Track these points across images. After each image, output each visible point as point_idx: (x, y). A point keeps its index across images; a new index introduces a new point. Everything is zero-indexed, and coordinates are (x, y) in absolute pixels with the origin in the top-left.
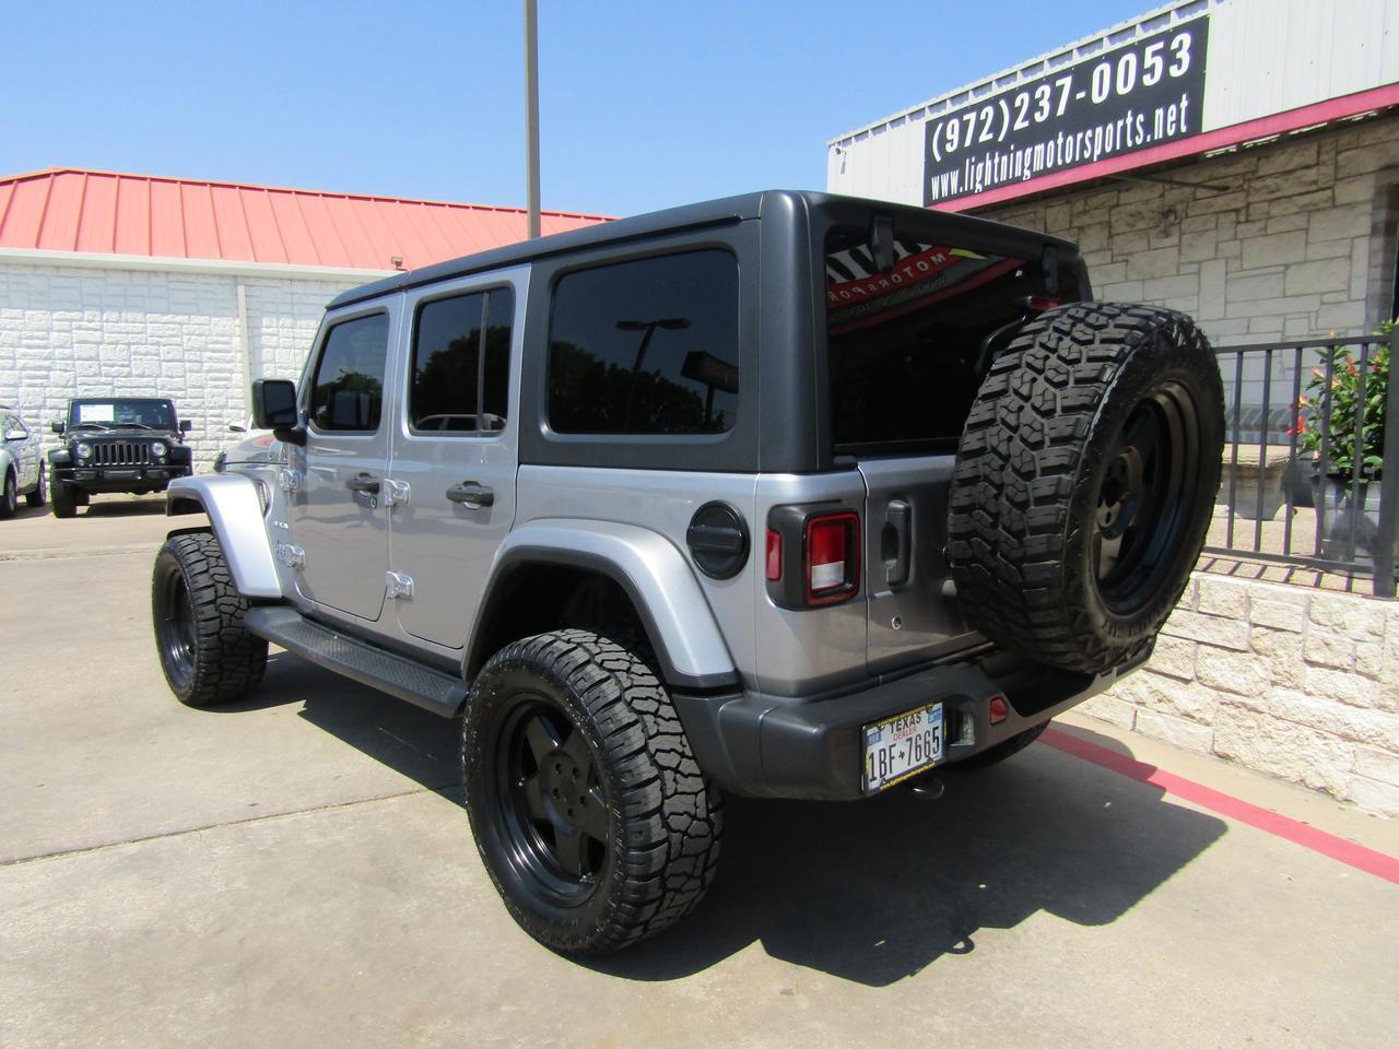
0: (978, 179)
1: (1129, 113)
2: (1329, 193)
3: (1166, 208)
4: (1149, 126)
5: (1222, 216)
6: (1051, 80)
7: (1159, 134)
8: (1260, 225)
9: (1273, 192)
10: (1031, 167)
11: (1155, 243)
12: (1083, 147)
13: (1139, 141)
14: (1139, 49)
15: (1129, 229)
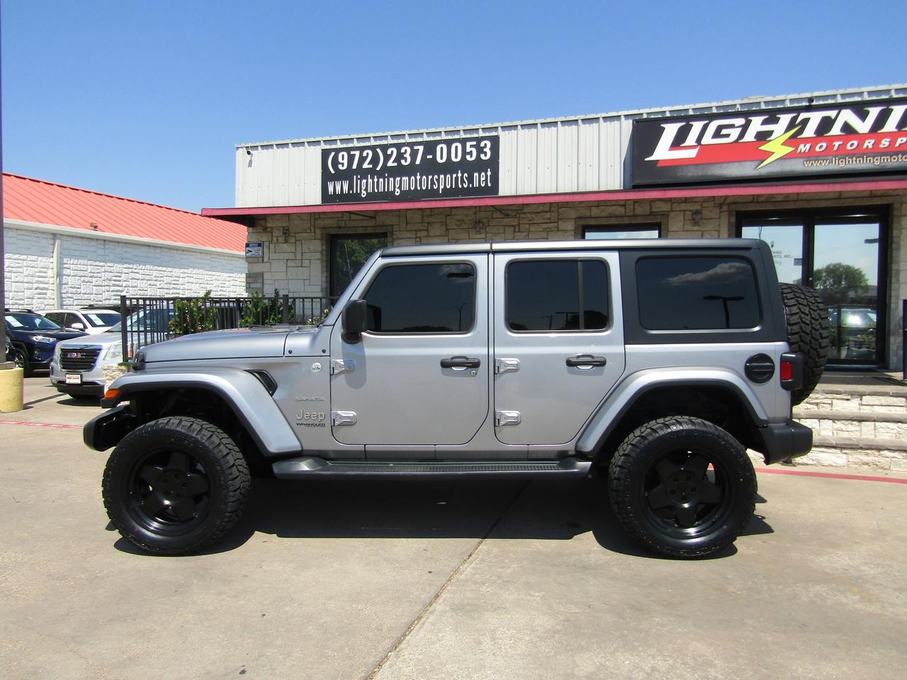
0: (364, 188)
1: (459, 172)
2: (556, 224)
3: (477, 220)
4: (471, 180)
5: (507, 228)
6: (411, 145)
7: (476, 184)
8: (526, 234)
9: (530, 220)
10: (400, 188)
11: (472, 235)
12: (433, 183)
13: (465, 186)
14: (463, 142)
15: (456, 227)
